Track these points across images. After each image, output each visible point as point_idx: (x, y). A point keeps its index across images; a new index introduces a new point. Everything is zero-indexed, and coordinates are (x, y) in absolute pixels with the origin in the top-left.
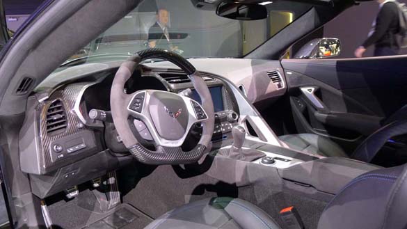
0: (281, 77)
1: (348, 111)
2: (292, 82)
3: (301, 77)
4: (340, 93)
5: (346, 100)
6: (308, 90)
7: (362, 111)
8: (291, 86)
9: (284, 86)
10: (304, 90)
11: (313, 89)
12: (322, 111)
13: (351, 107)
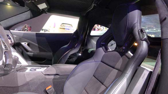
0: (11, 37)
1: (40, 52)
2: (17, 40)
3: (21, 38)
4: (37, 45)
5: (39, 47)
6: (25, 43)
7: (45, 51)
8: (16, 42)
9: (13, 42)
10: (23, 43)
11: (27, 43)
12: (31, 52)
13: (41, 50)
